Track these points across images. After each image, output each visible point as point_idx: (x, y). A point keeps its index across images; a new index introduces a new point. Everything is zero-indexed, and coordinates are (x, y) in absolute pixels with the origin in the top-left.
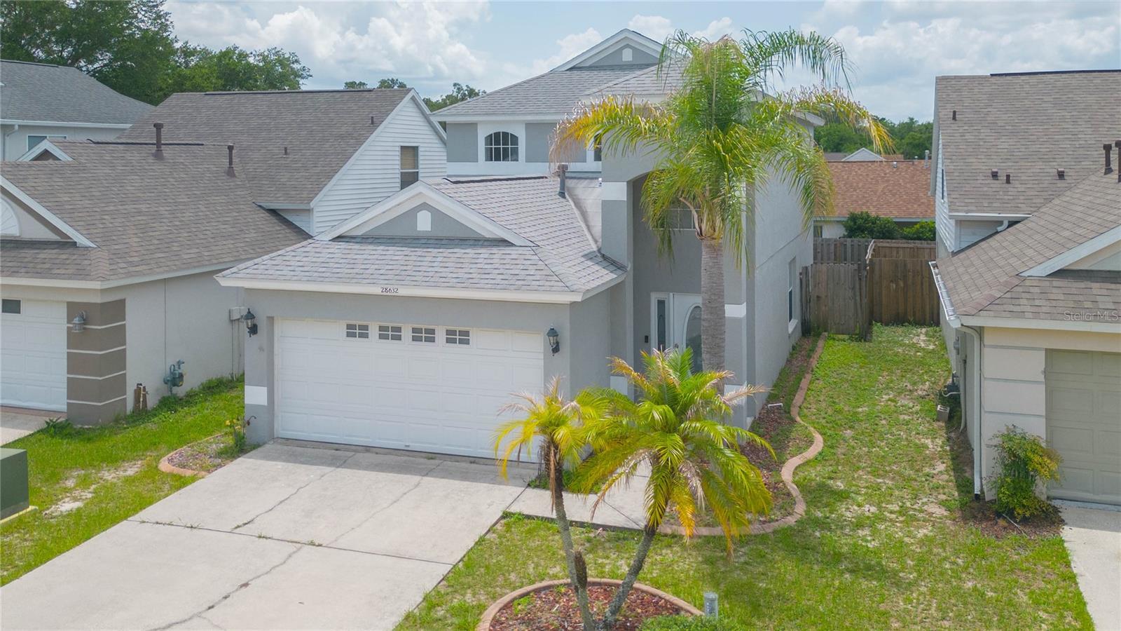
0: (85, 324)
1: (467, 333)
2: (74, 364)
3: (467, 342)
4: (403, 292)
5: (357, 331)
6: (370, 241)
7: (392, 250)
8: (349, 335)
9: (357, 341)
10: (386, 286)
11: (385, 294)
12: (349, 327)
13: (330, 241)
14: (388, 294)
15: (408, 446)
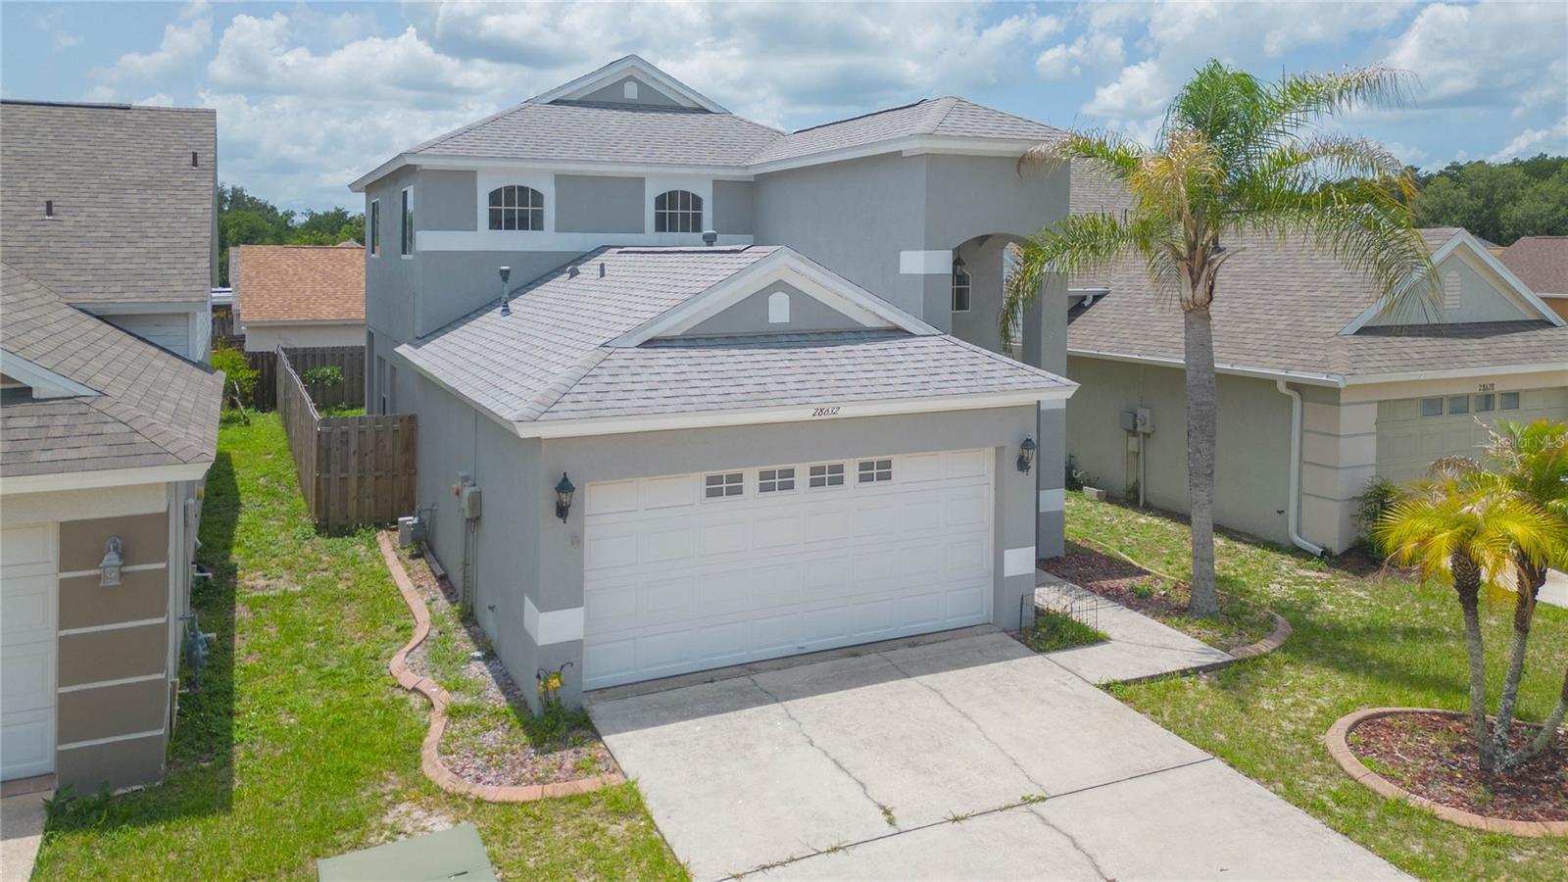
0: (124, 565)
1: (888, 464)
2: (73, 660)
3: (887, 477)
4: (846, 411)
5: (724, 486)
6: (699, 342)
7: (760, 354)
8: (710, 494)
9: (725, 502)
10: (820, 406)
11: (817, 417)
12: (711, 480)
13: (637, 347)
14: (823, 417)
15: (802, 648)
